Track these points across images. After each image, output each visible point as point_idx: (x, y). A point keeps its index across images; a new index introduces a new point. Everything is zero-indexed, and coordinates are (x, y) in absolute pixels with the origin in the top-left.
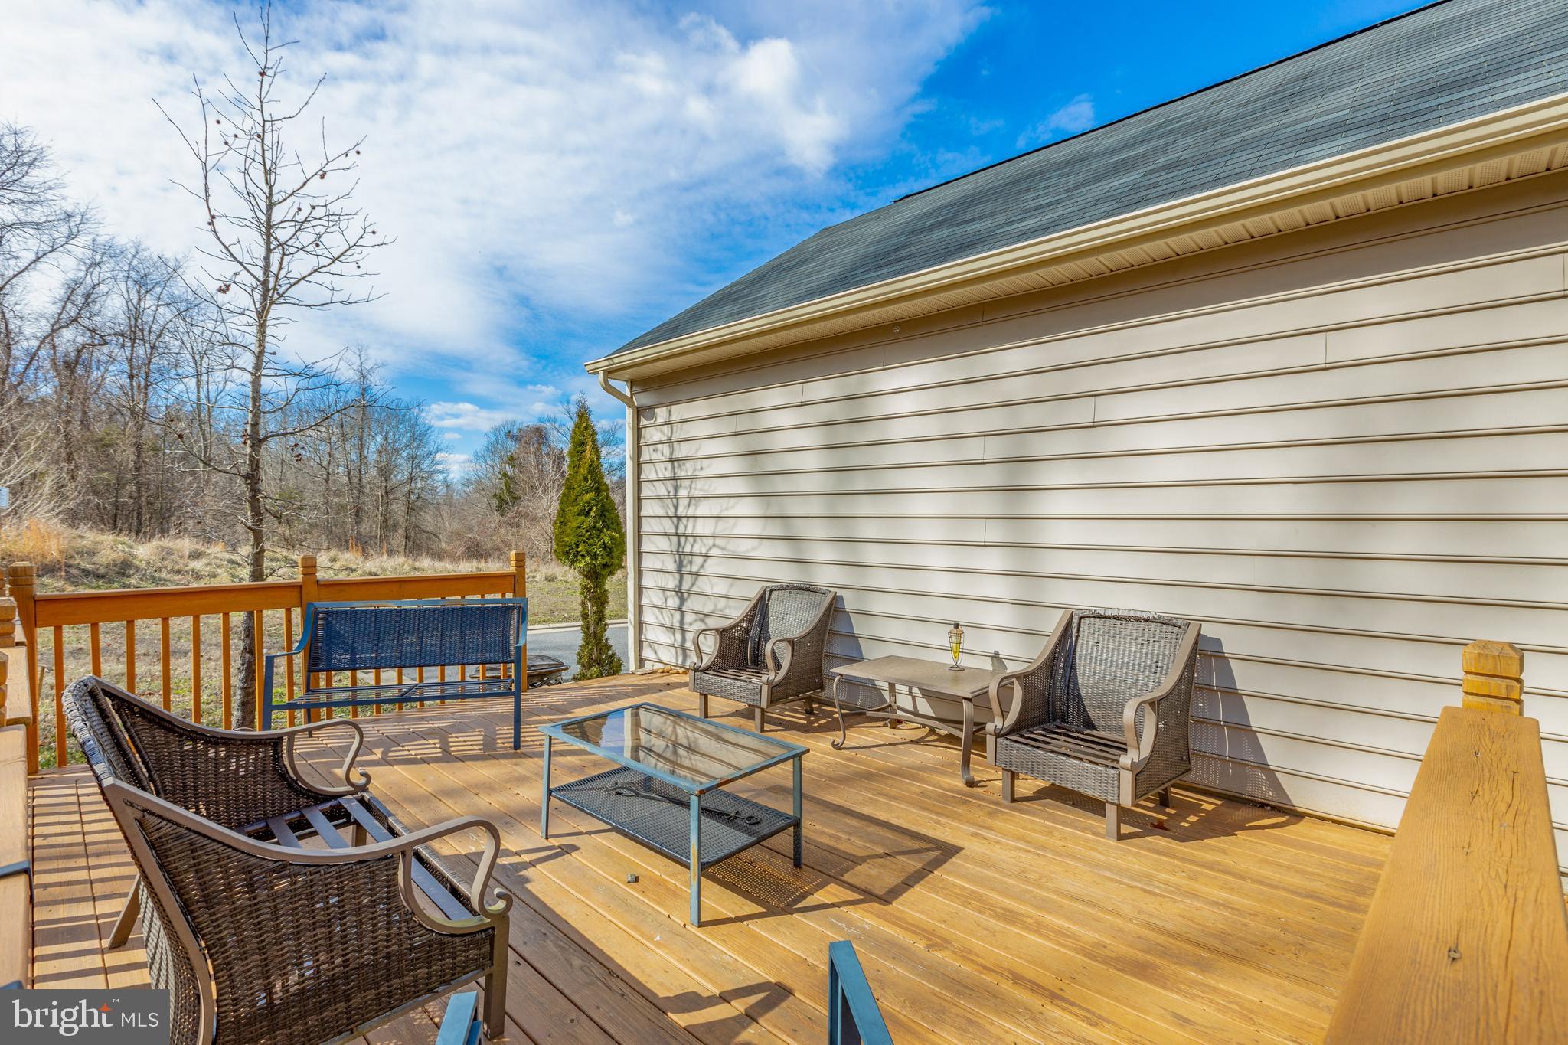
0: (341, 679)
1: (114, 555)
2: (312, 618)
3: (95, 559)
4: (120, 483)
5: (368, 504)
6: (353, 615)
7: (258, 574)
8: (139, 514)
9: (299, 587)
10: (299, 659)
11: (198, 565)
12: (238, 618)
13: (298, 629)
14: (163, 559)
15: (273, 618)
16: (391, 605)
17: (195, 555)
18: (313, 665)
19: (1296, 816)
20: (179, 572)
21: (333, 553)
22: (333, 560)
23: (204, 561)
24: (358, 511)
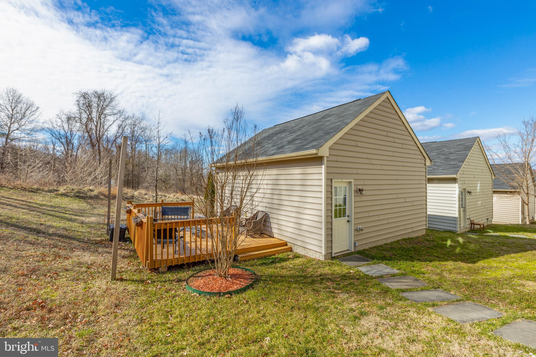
0: (167, 217)
1: (131, 194)
2: (163, 208)
3: (127, 195)
4: (129, 175)
5: (187, 178)
6: (168, 208)
7: (156, 202)
8: (133, 182)
9: (161, 204)
10: (161, 213)
11: (146, 196)
12: (154, 208)
13: (161, 209)
14: (140, 195)
15: (158, 208)
16: (173, 207)
17: (146, 194)
18: (163, 215)
19: (273, 237)
20: (143, 198)
21: (174, 194)
22: (174, 196)
23: (148, 196)
24: (184, 180)
